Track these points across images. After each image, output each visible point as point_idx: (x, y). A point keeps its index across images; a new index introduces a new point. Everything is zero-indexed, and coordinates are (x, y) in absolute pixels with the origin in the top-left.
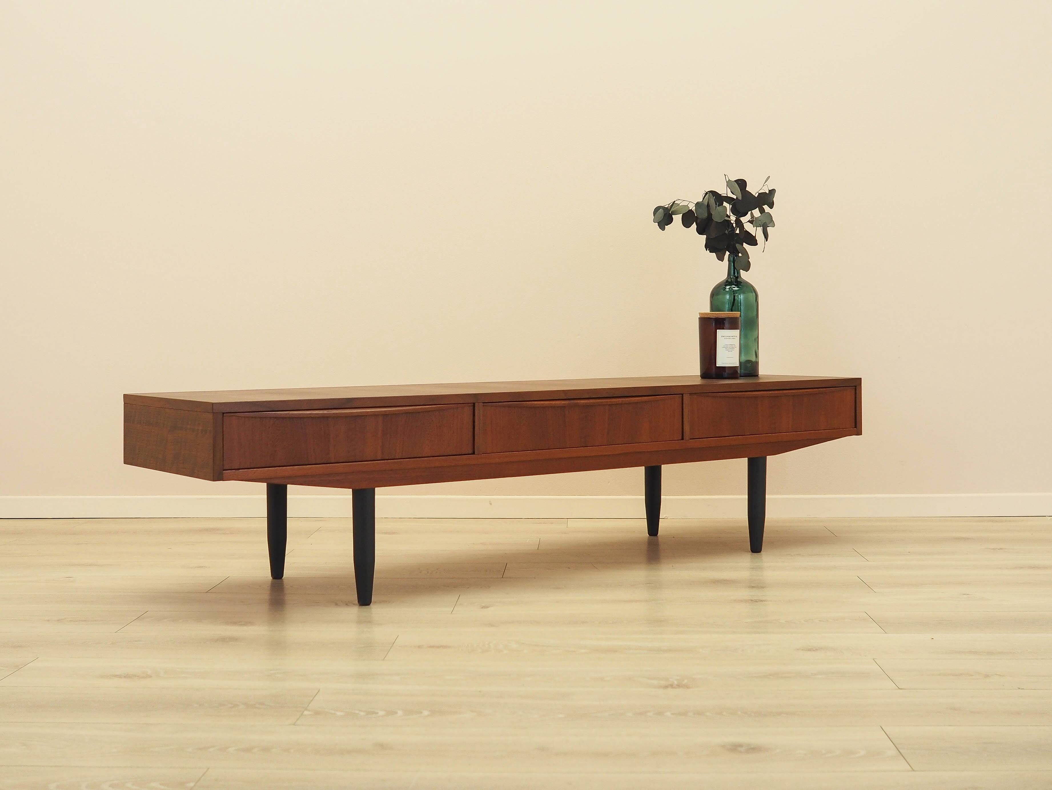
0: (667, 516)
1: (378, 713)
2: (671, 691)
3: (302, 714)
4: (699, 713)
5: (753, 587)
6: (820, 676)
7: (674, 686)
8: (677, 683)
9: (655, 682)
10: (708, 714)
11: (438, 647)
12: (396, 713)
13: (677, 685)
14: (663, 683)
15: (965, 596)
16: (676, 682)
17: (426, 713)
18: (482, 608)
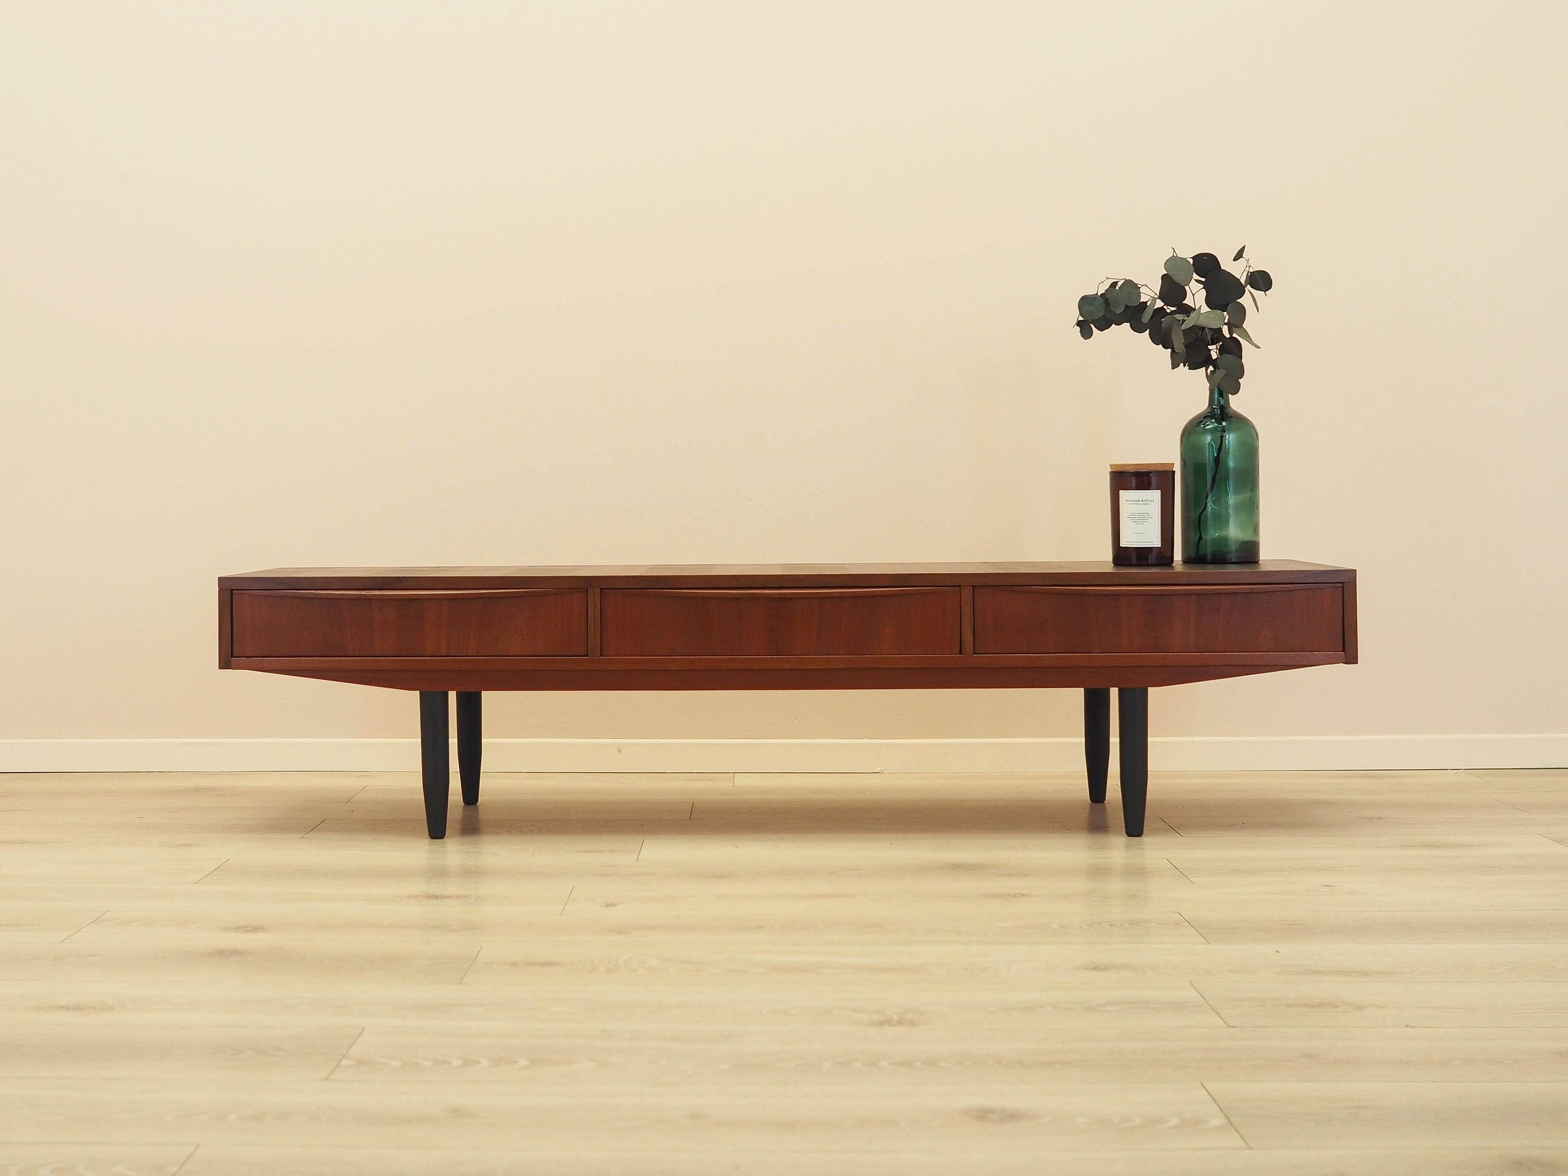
0: (883, 769)
1: (450, 1063)
2: (888, 1030)
3: (338, 1065)
4: (931, 1063)
5: (1012, 875)
6: (1111, 1008)
7: (892, 1023)
8: (897, 1019)
9: (865, 1017)
10: (943, 1064)
11: (542, 964)
12: (479, 1062)
13: (897, 1021)
14: (876, 1018)
15: (1328, 889)
16: (895, 1017)
17: (523, 1062)
18: (607, 906)
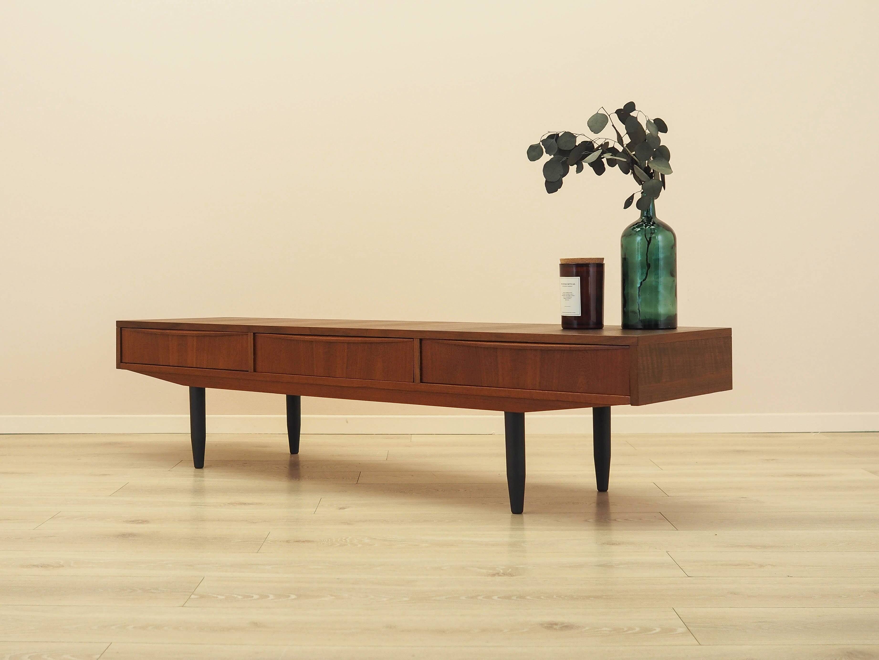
1: (252, 597)
2: (497, 579)
3: (190, 598)
4: (521, 597)
6: (623, 566)
7: (500, 574)
9: (484, 571)
10: (528, 597)
11: (303, 542)
12: (268, 597)
13: (503, 574)
14: (491, 571)
16: (502, 571)
17: (293, 597)
18: (340, 509)
